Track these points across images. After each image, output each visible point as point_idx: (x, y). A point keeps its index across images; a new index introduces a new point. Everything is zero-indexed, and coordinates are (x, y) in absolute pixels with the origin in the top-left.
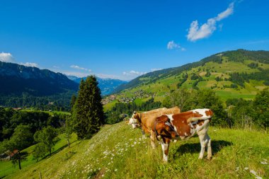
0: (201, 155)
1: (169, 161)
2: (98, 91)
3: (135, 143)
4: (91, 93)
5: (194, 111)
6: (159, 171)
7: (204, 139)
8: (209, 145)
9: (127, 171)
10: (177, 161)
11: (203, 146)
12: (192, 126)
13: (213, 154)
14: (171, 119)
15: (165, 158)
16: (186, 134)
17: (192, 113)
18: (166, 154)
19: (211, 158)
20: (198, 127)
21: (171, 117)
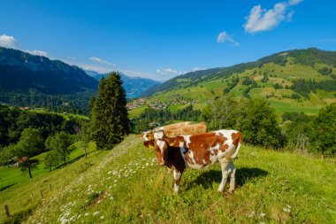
0: (221, 187)
2: (122, 92)
3: (147, 164)
5: (217, 133)
7: (227, 169)
12: (213, 152)
13: (236, 187)
14: (188, 141)
15: (176, 188)
16: (204, 161)
18: (177, 184)
20: (220, 153)
21: (187, 139)
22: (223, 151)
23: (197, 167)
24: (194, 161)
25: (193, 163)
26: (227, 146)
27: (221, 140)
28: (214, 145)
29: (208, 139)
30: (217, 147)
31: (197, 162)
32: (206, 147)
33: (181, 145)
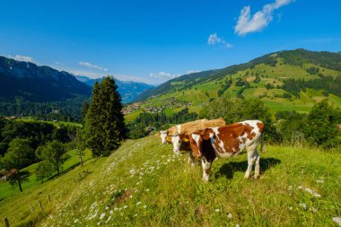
0: (247, 173)
1: (210, 181)
2: (117, 97)
3: (169, 160)
4: (108, 99)
5: (244, 123)
6: (198, 192)
7: (253, 156)
8: (257, 162)
9: (160, 191)
10: (219, 180)
11: (250, 163)
12: (241, 141)
14: (217, 133)
15: (206, 177)
16: (234, 149)
17: (241, 125)
18: (207, 173)
19: (259, 177)
20: (248, 141)
21: (216, 130)
22: (251, 139)
23: (227, 155)
24: (224, 150)
25: (222, 152)
26: (254, 134)
27: (248, 129)
28: (243, 134)
29: (236, 129)
30: (246, 135)
31: (227, 151)
32: (235, 136)
33: (211, 135)
